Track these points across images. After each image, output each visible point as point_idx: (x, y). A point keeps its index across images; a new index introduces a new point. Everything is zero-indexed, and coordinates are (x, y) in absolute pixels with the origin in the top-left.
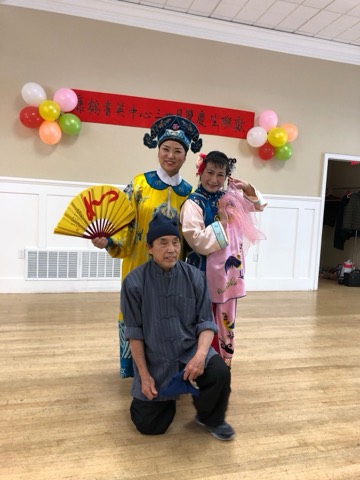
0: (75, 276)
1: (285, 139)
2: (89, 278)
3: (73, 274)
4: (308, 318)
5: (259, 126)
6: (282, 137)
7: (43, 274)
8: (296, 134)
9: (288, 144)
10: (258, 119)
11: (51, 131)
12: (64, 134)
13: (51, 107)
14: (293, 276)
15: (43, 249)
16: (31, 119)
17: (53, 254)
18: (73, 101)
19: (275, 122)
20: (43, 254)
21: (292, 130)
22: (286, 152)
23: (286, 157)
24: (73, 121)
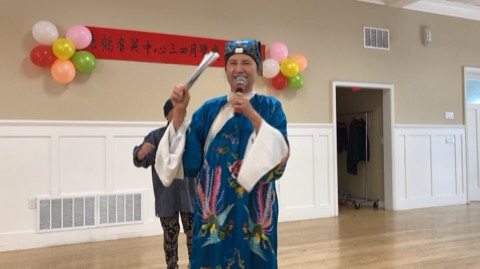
0: (93, 223)
1: (297, 69)
2: (108, 224)
3: (90, 221)
4: (332, 242)
5: (270, 57)
6: (295, 67)
7: (57, 224)
8: (305, 65)
9: (299, 74)
10: (269, 51)
11: (64, 69)
12: (78, 72)
13: (66, 45)
14: (314, 203)
15: (55, 196)
16: (43, 57)
17: (68, 202)
18: (87, 38)
19: (286, 54)
20: (56, 203)
21: (301, 61)
22: (298, 82)
23: (298, 87)
24: (88, 58)
